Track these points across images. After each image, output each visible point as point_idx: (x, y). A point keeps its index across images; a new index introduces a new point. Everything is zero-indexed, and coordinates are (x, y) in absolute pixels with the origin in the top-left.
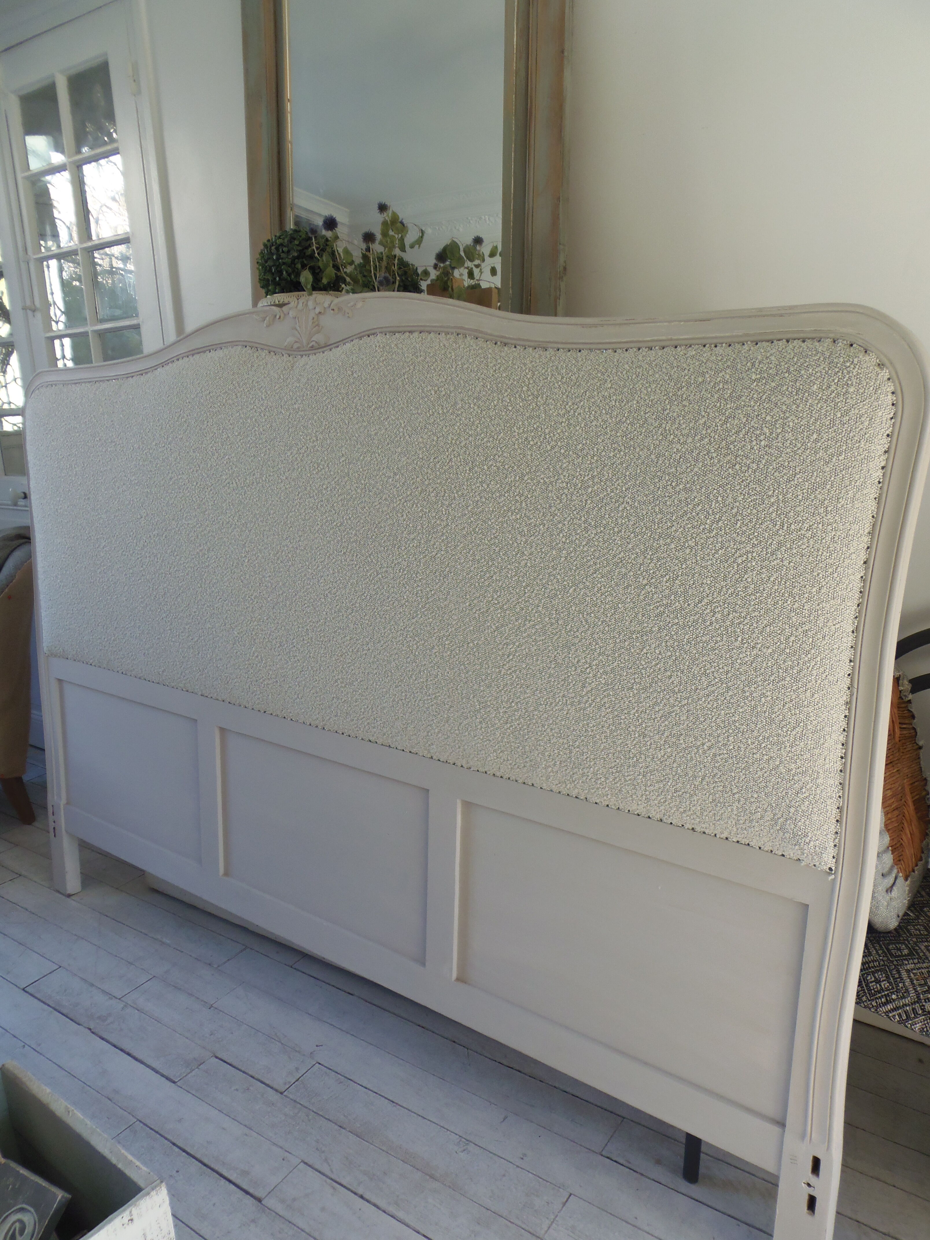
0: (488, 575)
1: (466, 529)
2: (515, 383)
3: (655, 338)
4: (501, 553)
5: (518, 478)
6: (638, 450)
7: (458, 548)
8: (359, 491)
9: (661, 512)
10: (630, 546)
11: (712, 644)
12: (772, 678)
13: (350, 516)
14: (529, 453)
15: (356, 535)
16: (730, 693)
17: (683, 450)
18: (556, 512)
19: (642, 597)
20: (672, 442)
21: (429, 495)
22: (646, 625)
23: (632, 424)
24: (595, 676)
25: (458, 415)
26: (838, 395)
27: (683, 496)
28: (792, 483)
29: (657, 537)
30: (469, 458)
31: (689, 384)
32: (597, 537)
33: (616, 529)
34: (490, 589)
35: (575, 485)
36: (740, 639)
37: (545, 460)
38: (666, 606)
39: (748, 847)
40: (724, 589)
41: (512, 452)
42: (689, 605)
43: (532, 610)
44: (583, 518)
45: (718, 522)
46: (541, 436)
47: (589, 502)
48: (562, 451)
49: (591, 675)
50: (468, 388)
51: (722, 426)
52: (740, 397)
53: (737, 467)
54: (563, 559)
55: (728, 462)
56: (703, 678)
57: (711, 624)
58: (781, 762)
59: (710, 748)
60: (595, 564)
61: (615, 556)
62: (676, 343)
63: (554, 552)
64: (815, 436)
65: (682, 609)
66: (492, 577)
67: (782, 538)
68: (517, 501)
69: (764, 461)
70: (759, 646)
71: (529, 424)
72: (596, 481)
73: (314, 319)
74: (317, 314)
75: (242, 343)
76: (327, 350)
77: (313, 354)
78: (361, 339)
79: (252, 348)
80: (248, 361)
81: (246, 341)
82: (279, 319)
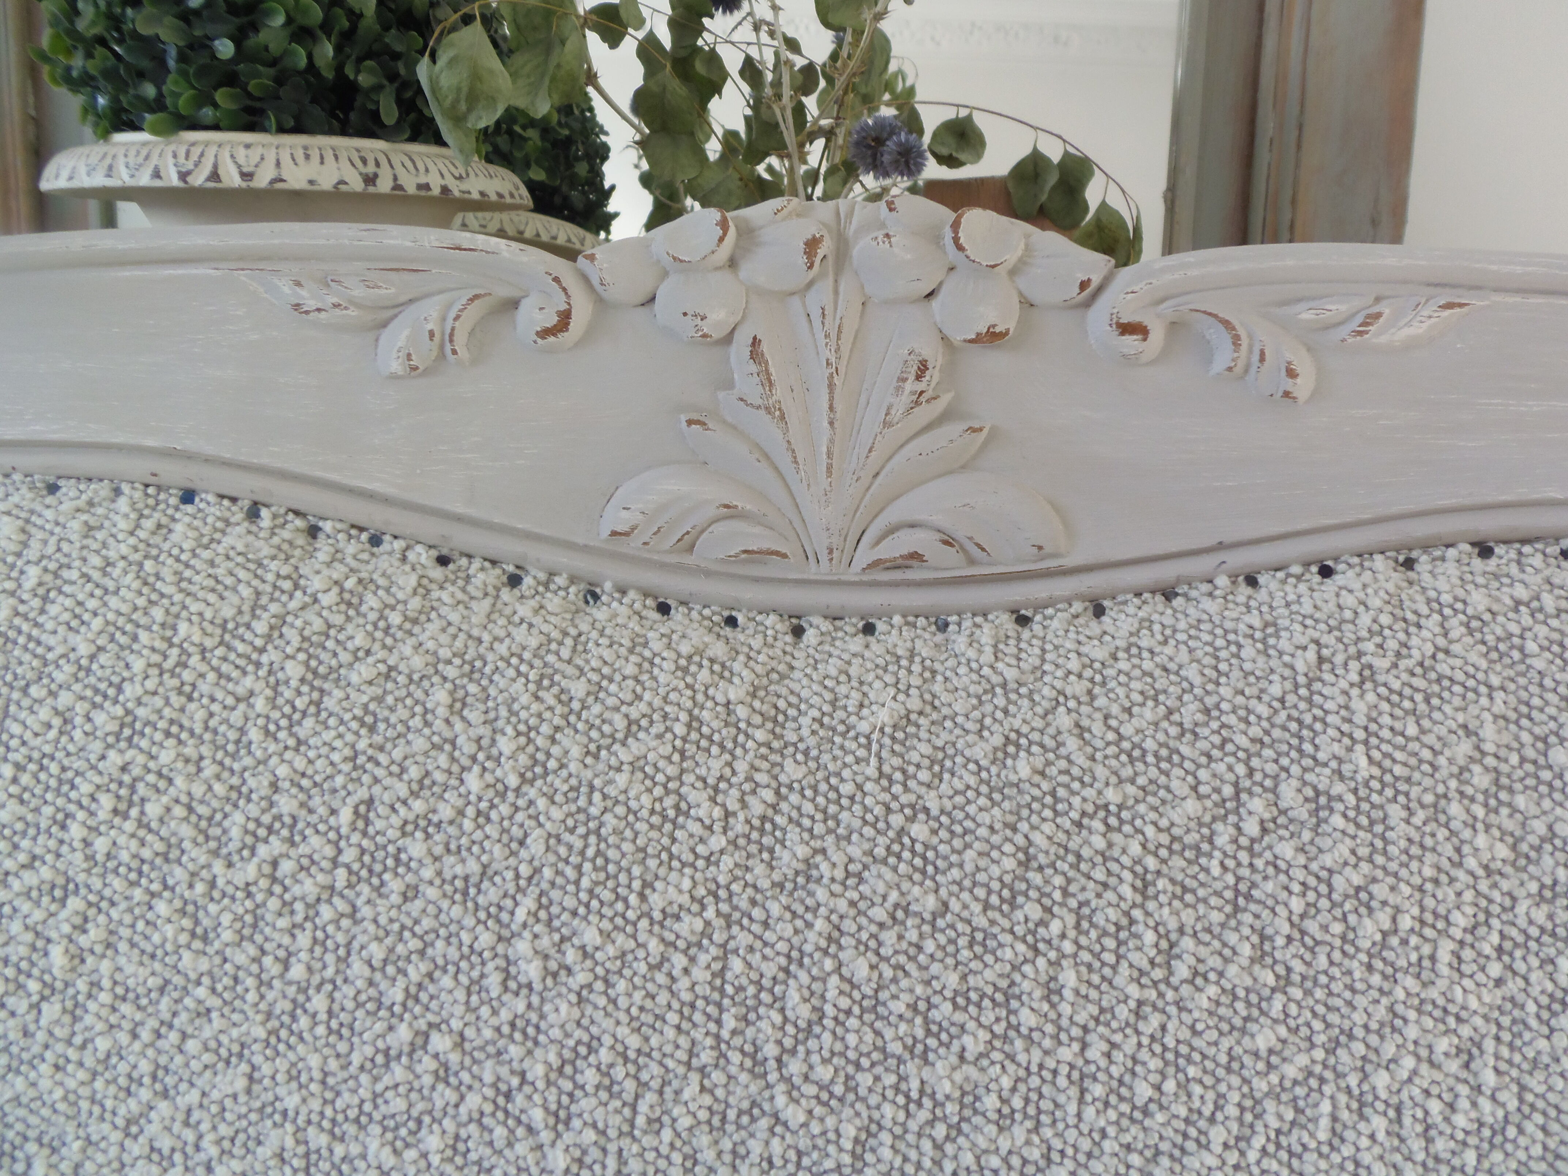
73: (923, 368)
74: (957, 337)
75: (141, 467)
76: (1050, 603)
77: (911, 616)
78: (1409, 564)
79: (253, 513)
80: (260, 627)
81: (188, 456)
82: (545, 333)
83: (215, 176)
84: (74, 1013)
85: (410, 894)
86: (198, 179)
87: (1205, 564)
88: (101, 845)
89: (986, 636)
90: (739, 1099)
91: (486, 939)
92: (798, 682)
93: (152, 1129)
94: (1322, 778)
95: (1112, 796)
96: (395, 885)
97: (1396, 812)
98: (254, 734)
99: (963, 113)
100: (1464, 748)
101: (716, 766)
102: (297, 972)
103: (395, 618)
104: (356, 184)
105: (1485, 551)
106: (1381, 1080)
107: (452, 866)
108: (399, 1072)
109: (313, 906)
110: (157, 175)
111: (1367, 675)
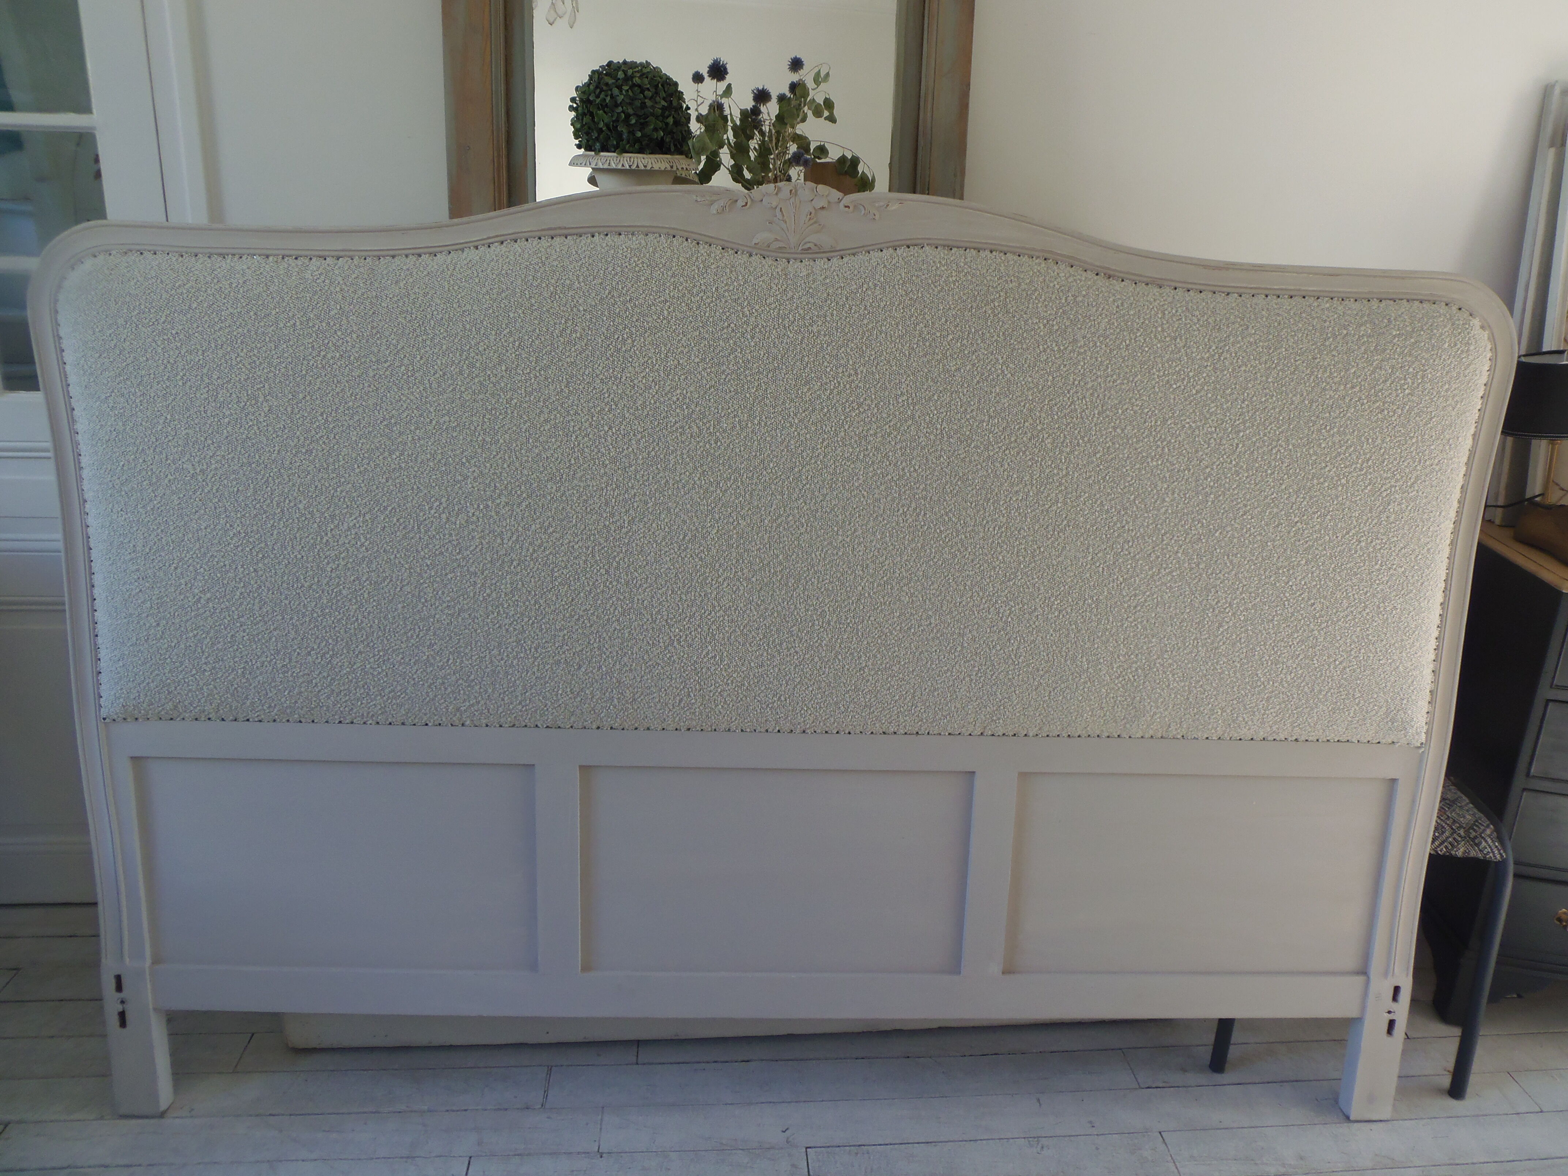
0: (1119, 525)
1: (1093, 478)
2: (1147, 322)
3: (1284, 287)
4: (1137, 502)
5: (1159, 422)
6: (1290, 395)
7: (1082, 499)
8: (932, 437)
9: (1315, 453)
10: (1283, 487)
11: (1356, 570)
12: (1402, 593)
13: (917, 468)
14: (1172, 397)
15: (925, 489)
16: (1368, 610)
17: (1337, 396)
18: (1204, 456)
19: (1292, 534)
20: (1324, 389)
21: (1043, 441)
22: (1294, 559)
23: (1282, 370)
24: (1234, 614)
25: (1079, 354)
26: (1462, 351)
27: (1337, 438)
28: (1429, 425)
29: (1310, 477)
30: (1098, 401)
31: (1335, 337)
32: (1248, 480)
33: (1269, 472)
34: (1121, 540)
35: (1226, 429)
36: (1380, 562)
37: (1190, 404)
38: (1316, 540)
39: (1347, 743)
40: (1370, 520)
41: (1152, 396)
42: (1337, 537)
43: (1170, 557)
44: (1234, 462)
45: (1368, 460)
46: (1184, 379)
47: (1240, 446)
48: (1210, 395)
49: (1230, 614)
50: (1090, 324)
51: (1370, 375)
52: (1385, 350)
53: (1386, 412)
54: (1210, 503)
55: (1378, 407)
56: (1345, 601)
57: (1356, 552)
58: (1401, 663)
59: (1341, 663)
60: (1245, 506)
61: (1266, 497)
62: (1304, 293)
63: (1200, 498)
64: (1447, 386)
65: (1330, 541)
66: (1124, 527)
67: (1419, 473)
68: (1158, 446)
69: (1407, 407)
70: (1395, 566)
71: (1170, 366)
72: (1247, 425)
73: (811, 213)
74: (817, 208)
75: (665, 231)
76: (834, 256)
77: (809, 259)
78: (896, 249)
79: (687, 240)
80: (694, 259)
81: (674, 229)
82: (743, 206)
83: (638, 166)
84: (669, 322)
85: (726, 302)
86: (634, 167)
87: (861, 249)
88: (672, 294)
89: (822, 262)
90: (782, 334)
91: (739, 308)
92: (790, 269)
93: (683, 342)
94: (876, 282)
95: (842, 285)
96: (723, 300)
97: (887, 287)
98: (696, 276)
99: (822, 144)
100: (899, 277)
101: (776, 281)
102: (707, 314)
103: (717, 258)
104: (669, 168)
105: (909, 247)
106: (883, 328)
107: (733, 297)
108: (725, 331)
109: (709, 304)
110: (623, 165)
111: (885, 266)
